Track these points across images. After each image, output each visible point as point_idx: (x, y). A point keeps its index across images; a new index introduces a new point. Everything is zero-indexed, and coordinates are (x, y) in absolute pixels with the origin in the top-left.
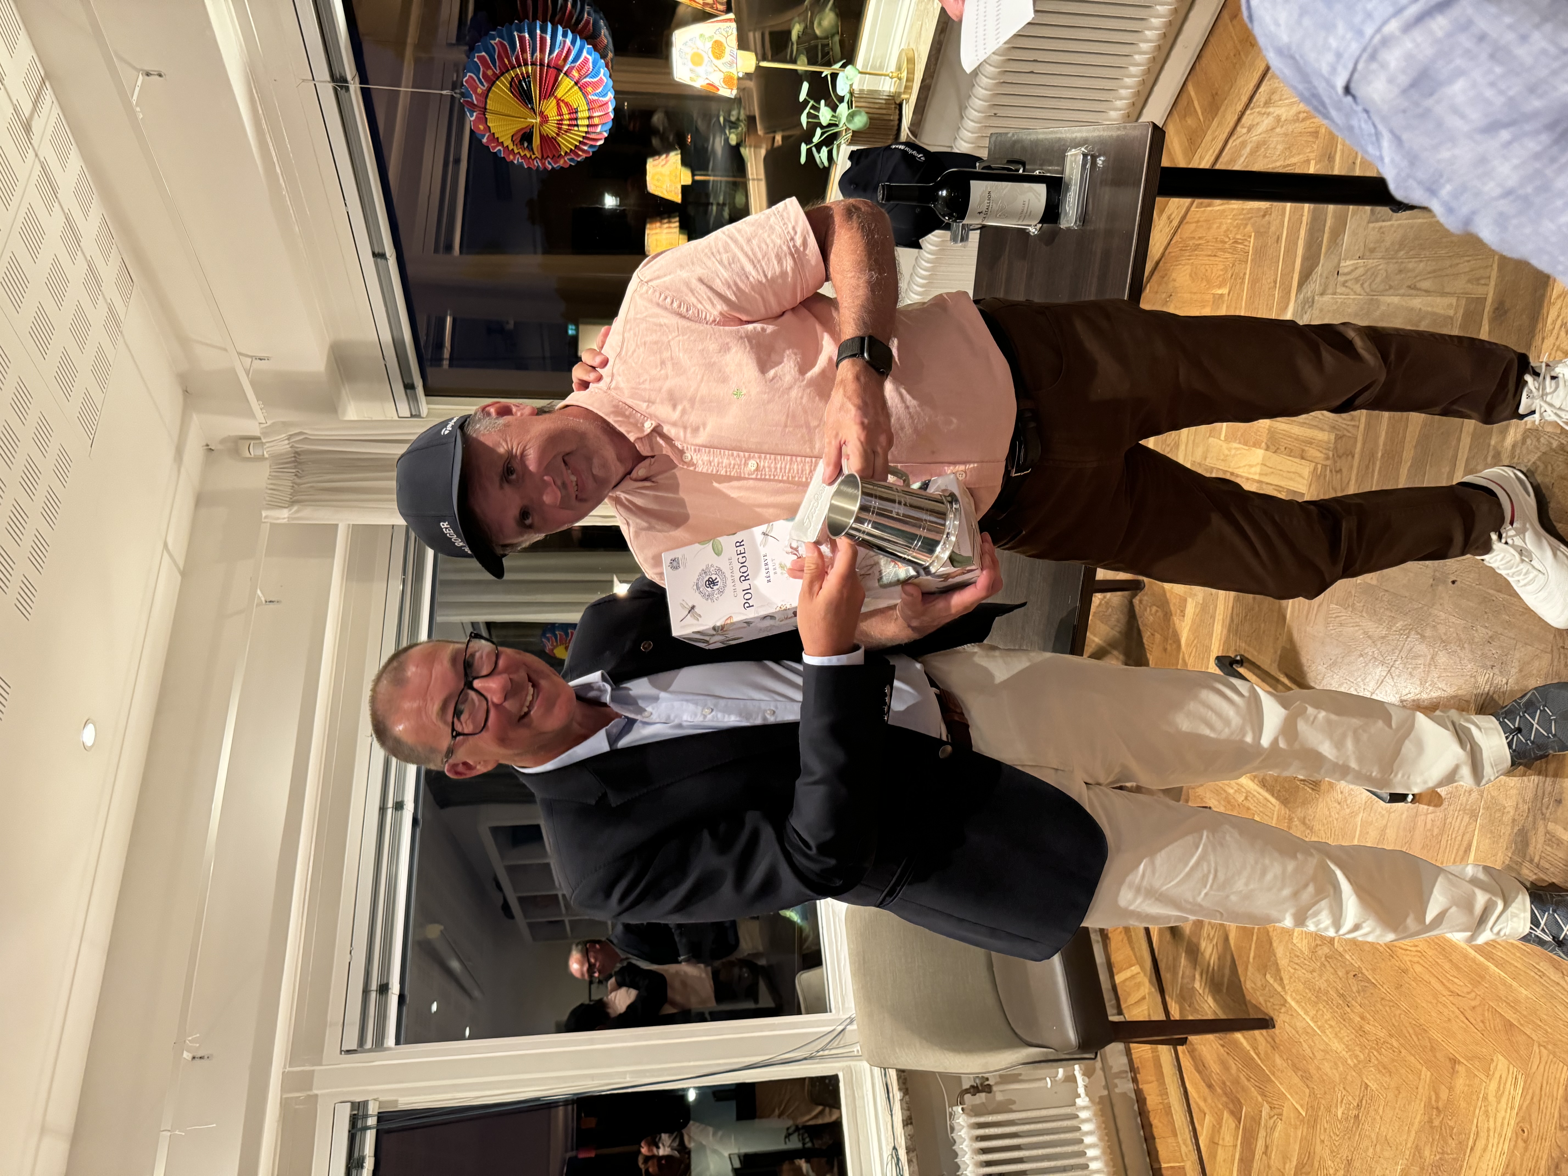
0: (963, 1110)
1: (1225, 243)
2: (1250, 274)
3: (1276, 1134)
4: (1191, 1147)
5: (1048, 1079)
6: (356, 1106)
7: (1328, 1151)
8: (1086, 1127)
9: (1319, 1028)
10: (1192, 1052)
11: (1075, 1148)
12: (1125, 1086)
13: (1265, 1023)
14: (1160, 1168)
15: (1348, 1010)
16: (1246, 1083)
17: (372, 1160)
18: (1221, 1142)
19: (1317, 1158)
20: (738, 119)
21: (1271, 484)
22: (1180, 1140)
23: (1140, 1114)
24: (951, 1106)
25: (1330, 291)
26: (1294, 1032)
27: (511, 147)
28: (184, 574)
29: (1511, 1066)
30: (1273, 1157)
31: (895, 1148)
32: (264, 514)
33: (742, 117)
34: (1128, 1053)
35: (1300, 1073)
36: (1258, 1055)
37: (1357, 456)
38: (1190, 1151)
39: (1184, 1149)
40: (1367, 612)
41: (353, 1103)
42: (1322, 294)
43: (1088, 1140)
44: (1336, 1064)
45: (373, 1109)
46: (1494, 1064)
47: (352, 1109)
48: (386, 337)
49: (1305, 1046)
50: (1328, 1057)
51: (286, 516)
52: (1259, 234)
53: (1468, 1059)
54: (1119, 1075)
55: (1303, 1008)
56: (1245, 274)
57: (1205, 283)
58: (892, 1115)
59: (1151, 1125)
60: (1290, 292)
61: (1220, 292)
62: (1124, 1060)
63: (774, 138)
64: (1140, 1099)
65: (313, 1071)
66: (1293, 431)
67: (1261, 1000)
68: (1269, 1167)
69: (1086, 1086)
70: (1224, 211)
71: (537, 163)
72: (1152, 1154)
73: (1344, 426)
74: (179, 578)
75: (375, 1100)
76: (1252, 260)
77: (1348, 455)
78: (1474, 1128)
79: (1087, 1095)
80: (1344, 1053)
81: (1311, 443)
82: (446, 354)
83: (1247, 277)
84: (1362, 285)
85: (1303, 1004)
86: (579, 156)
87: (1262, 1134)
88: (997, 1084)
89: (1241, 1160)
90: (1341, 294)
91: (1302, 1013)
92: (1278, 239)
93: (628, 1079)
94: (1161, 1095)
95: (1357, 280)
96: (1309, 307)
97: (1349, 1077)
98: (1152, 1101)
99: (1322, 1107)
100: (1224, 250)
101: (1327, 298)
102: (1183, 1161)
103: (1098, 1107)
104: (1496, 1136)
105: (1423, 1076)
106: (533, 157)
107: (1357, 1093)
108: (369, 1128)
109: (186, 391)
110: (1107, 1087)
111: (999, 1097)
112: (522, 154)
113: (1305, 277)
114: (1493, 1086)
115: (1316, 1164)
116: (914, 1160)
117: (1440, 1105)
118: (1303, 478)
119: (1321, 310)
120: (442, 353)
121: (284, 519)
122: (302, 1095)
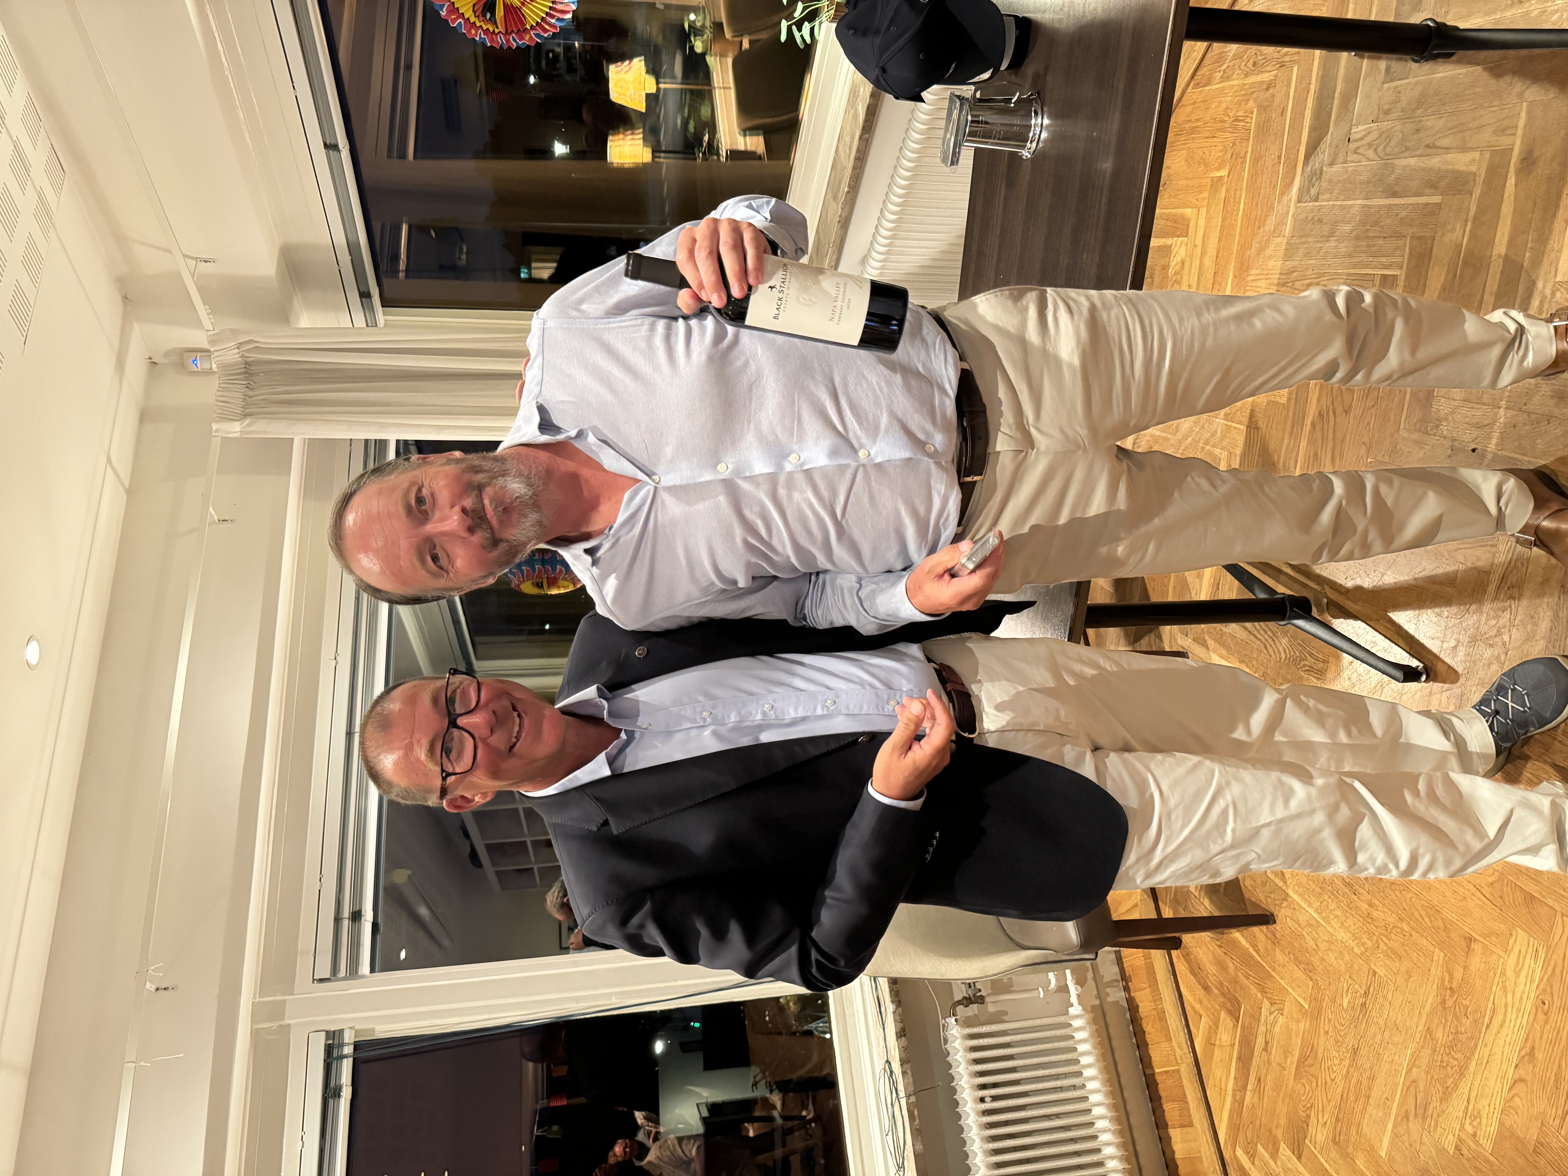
0: (956, 1020)
1: (1225, 122)
2: (1252, 152)
3: (1277, 1029)
4: (1186, 1049)
5: (1040, 989)
6: (330, 1035)
7: (1332, 1041)
8: (1079, 1036)
9: (1323, 919)
10: (1187, 956)
11: (1070, 1056)
12: (1117, 995)
13: (1266, 919)
14: (1154, 1074)
15: (1355, 898)
16: (1245, 981)
17: (350, 1089)
18: (1217, 1043)
19: (1321, 1050)
20: (703, 27)
22: (1174, 1043)
23: (1132, 1022)
24: (944, 1018)
25: (1341, 159)
26: (1296, 925)
27: (472, 19)
28: (129, 492)
29: (1532, 939)
30: (1273, 1052)
31: (888, 1061)
32: (215, 427)
33: (708, 24)
34: (1119, 960)
35: (1302, 967)
36: (1257, 952)
38: (1185, 1054)
39: (1178, 1052)
41: (327, 1032)
42: (1331, 164)
43: (1081, 1048)
44: (1341, 953)
45: (349, 1038)
46: (1514, 938)
47: (327, 1038)
48: (340, 239)
49: (1308, 938)
50: (1332, 947)
51: (238, 429)
52: (1262, 108)
53: (1485, 936)
54: (1112, 984)
55: (1306, 900)
56: (1246, 152)
57: (1202, 167)
58: (884, 1029)
59: (1144, 1032)
60: (1296, 164)
61: (1218, 174)
62: (1116, 969)
63: (741, 42)
64: (1132, 1007)
65: (285, 1000)
67: (1261, 896)
68: (1269, 1062)
69: (1078, 996)
70: (1223, 89)
72: (1145, 1061)
74: (125, 496)
75: (351, 1028)
76: (1254, 137)
78: (1490, 1005)
79: (1080, 1004)
80: (1351, 942)
82: (402, 266)
83: (1249, 155)
84: (1375, 150)
85: (1307, 897)
86: (546, 31)
87: (1262, 1029)
88: (989, 995)
89: (1239, 1058)
90: (1352, 162)
91: (1305, 906)
92: (1283, 112)
93: (614, 1001)
94: (1155, 1001)
95: (1370, 145)
96: (1317, 179)
97: (1356, 967)
98: (1145, 1007)
99: (1326, 998)
100: (1223, 130)
101: (1336, 168)
102: (1177, 1064)
103: (1091, 1015)
104: (1514, 1010)
105: (1435, 958)
107: (1364, 981)
108: (346, 1057)
109: (125, 298)
110: (1099, 996)
111: (991, 1008)
113: (1313, 148)
114: (1512, 960)
115: (1320, 1055)
116: (909, 1072)
117: (1454, 985)
119: (1330, 182)
120: (398, 265)
121: (236, 432)
122: (273, 1025)
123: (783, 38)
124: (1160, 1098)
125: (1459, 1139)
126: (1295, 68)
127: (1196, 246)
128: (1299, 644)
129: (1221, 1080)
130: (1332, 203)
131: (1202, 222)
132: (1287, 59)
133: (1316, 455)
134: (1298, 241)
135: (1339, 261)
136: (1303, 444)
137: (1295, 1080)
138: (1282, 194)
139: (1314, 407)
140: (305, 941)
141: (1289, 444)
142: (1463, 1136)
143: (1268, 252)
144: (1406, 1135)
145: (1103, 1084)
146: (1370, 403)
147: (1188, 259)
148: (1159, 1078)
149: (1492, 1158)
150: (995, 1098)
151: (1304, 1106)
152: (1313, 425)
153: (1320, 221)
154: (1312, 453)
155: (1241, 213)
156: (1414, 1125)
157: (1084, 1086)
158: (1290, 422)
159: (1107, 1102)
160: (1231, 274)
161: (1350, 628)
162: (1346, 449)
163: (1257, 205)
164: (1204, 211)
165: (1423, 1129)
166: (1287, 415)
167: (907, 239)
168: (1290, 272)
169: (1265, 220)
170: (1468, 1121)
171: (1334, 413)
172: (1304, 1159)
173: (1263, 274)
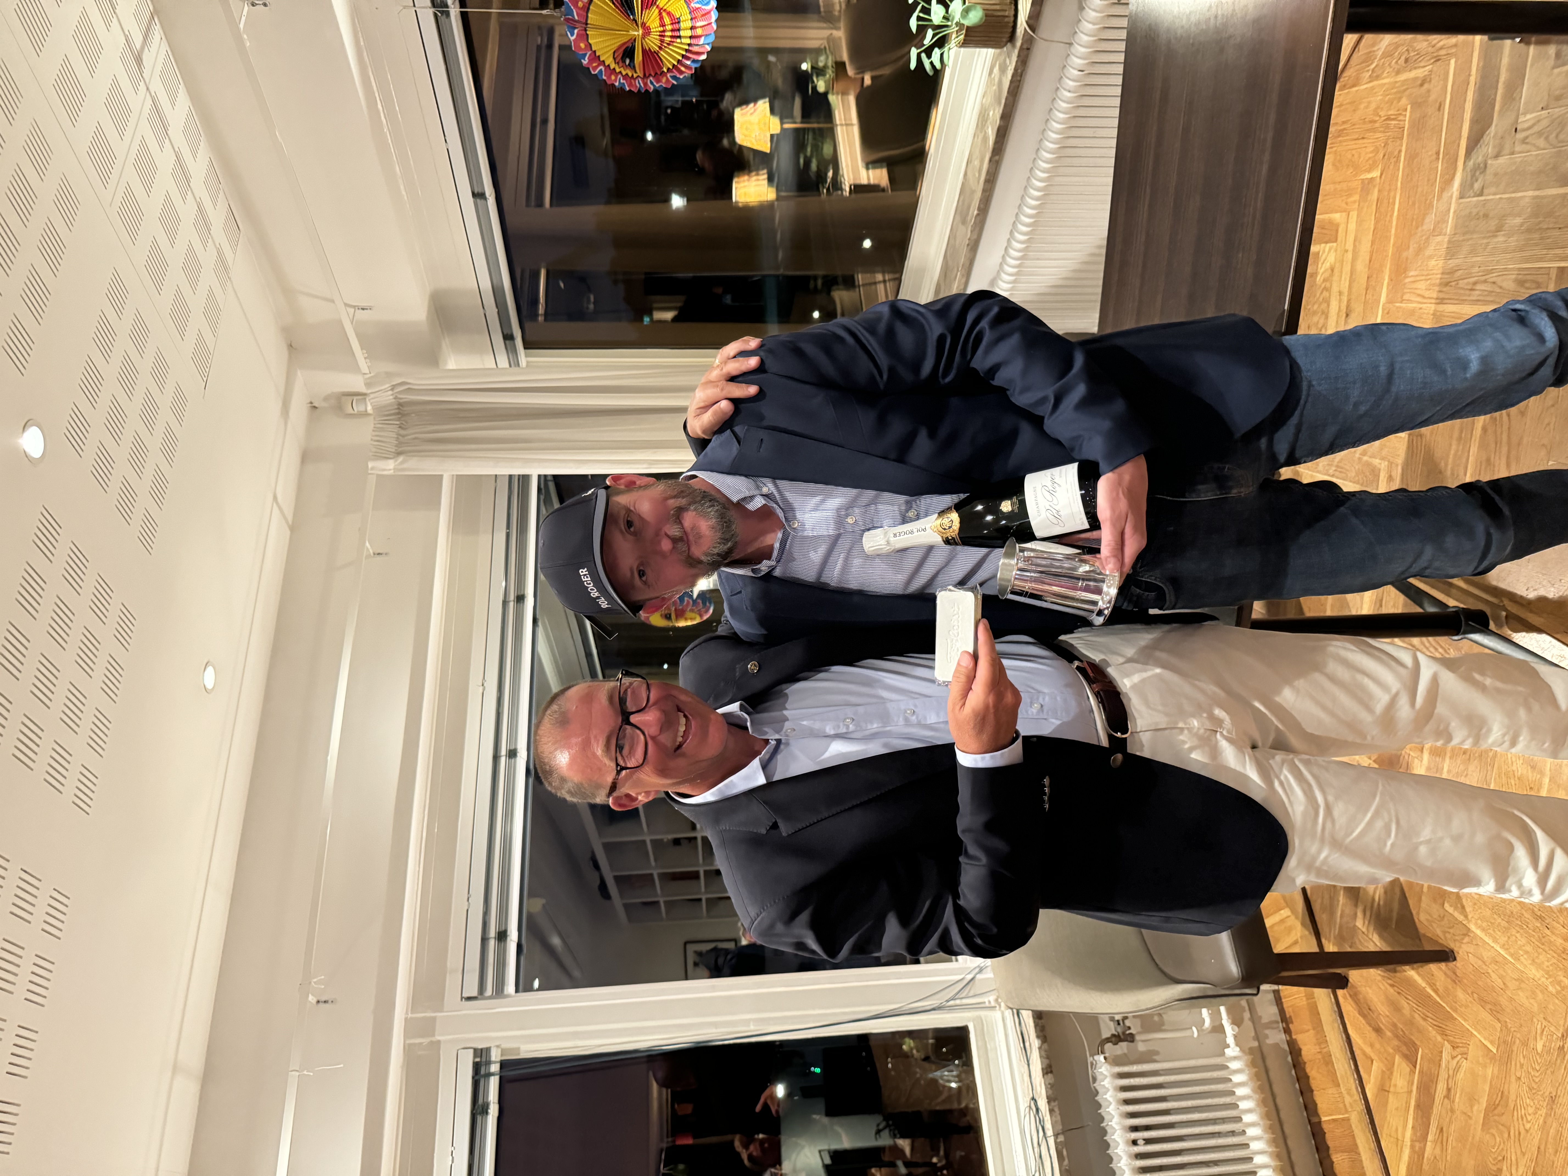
0: (1105, 1058)
1: (1375, 122)
2: (1407, 150)
3: (1461, 1075)
4: (1357, 1096)
5: (1194, 1029)
6: (478, 1052)
7: (1526, 1089)
8: (1237, 1078)
9: (1512, 955)
10: (1355, 997)
11: (1227, 1100)
12: (1276, 1037)
13: (1445, 956)
14: (1320, 1122)
15: (1548, 932)
16: (1422, 1022)
17: (497, 1106)
18: (1392, 1089)
19: (1512, 1097)
20: (825, 67)
22: (1343, 1090)
23: (1294, 1066)
24: (1092, 1055)
25: (1507, 150)
26: (1480, 963)
27: (613, 66)
28: (292, 528)
30: (1457, 1100)
31: (1033, 1099)
32: (370, 465)
33: (830, 63)
34: (1280, 1000)
35: (1488, 1006)
36: (1436, 991)
38: (1355, 1101)
39: (1348, 1100)
41: (475, 1050)
42: (1497, 156)
43: (1240, 1092)
44: (1534, 993)
45: (496, 1056)
47: (475, 1056)
48: (486, 284)
49: (1494, 976)
50: (1523, 985)
51: (392, 467)
52: (1416, 105)
54: (1270, 1025)
55: (1491, 936)
56: (1400, 151)
57: (1351, 170)
58: (1029, 1065)
59: (1308, 1077)
60: (1456, 160)
61: (1369, 176)
62: (1274, 1010)
63: (864, 79)
64: (1294, 1050)
65: (435, 1017)
67: (1439, 932)
68: (1452, 1111)
69: (1235, 1037)
70: (1373, 88)
71: (639, 84)
72: (1310, 1108)
74: (288, 532)
75: (497, 1047)
76: (1409, 135)
79: (1237, 1045)
80: (1543, 979)
82: (541, 310)
83: (1403, 154)
84: (1547, 138)
85: (1491, 931)
86: (681, 72)
87: (1443, 1075)
88: (1139, 1033)
89: (1418, 1106)
90: (1521, 152)
91: (1490, 942)
92: (1440, 108)
93: (752, 1027)
94: (1319, 1044)
95: (1540, 134)
96: (1480, 173)
97: (1551, 1007)
98: (1309, 1050)
99: (1518, 1041)
100: (1374, 130)
101: (1501, 160)
102: (1347, 1112)
103: (1250, 1057)
106: (635, 76)
107: (1561, 1023)
108: (493, 1074)
109: (290, 346)
110: (1257, 1038)
111: (1141, 1047)
112: (624, 73)
113: (1474, 142)
115: (1511, 1105)
116: (1056, 1109)
119: (1496, 175)
120: (537, 309)
121: (390, 470)
122: (425, 1041)
123: (913, 65)
124: (1328, 1148)
126: (1453, 61)
127: (1347, 251)
129: (1397, 1130)
130: (1498, 196)
131: (1352, 226)
132: (1443, 52)
133: (1488, 460)
134: (1461, 238)
135: (1508, 256)
136: (1474, 449)
137: (1483, 1130)
138: (1442, 190)
140: (453, 960)
141: (1457, 451)
143: (1428, 253)
145: (1265, 1131)
147: (1337, 265)
148: (1325, 1127)
150: (1148, 1141)
151: (1495, 1159)
153: (1486, 216)
154: (1484, 459)
155: (1396, 213)
157: (1244, 1132)
159: (1270, 1150)
160: (1387, 278)
161: (1535, 642)
162: (1523, 453)
163: (1414, 204)
164: (1354, 215)
167: (1038, 259)
168: (1452, 272)
169: (1423, 219)
173: (1423, 275)
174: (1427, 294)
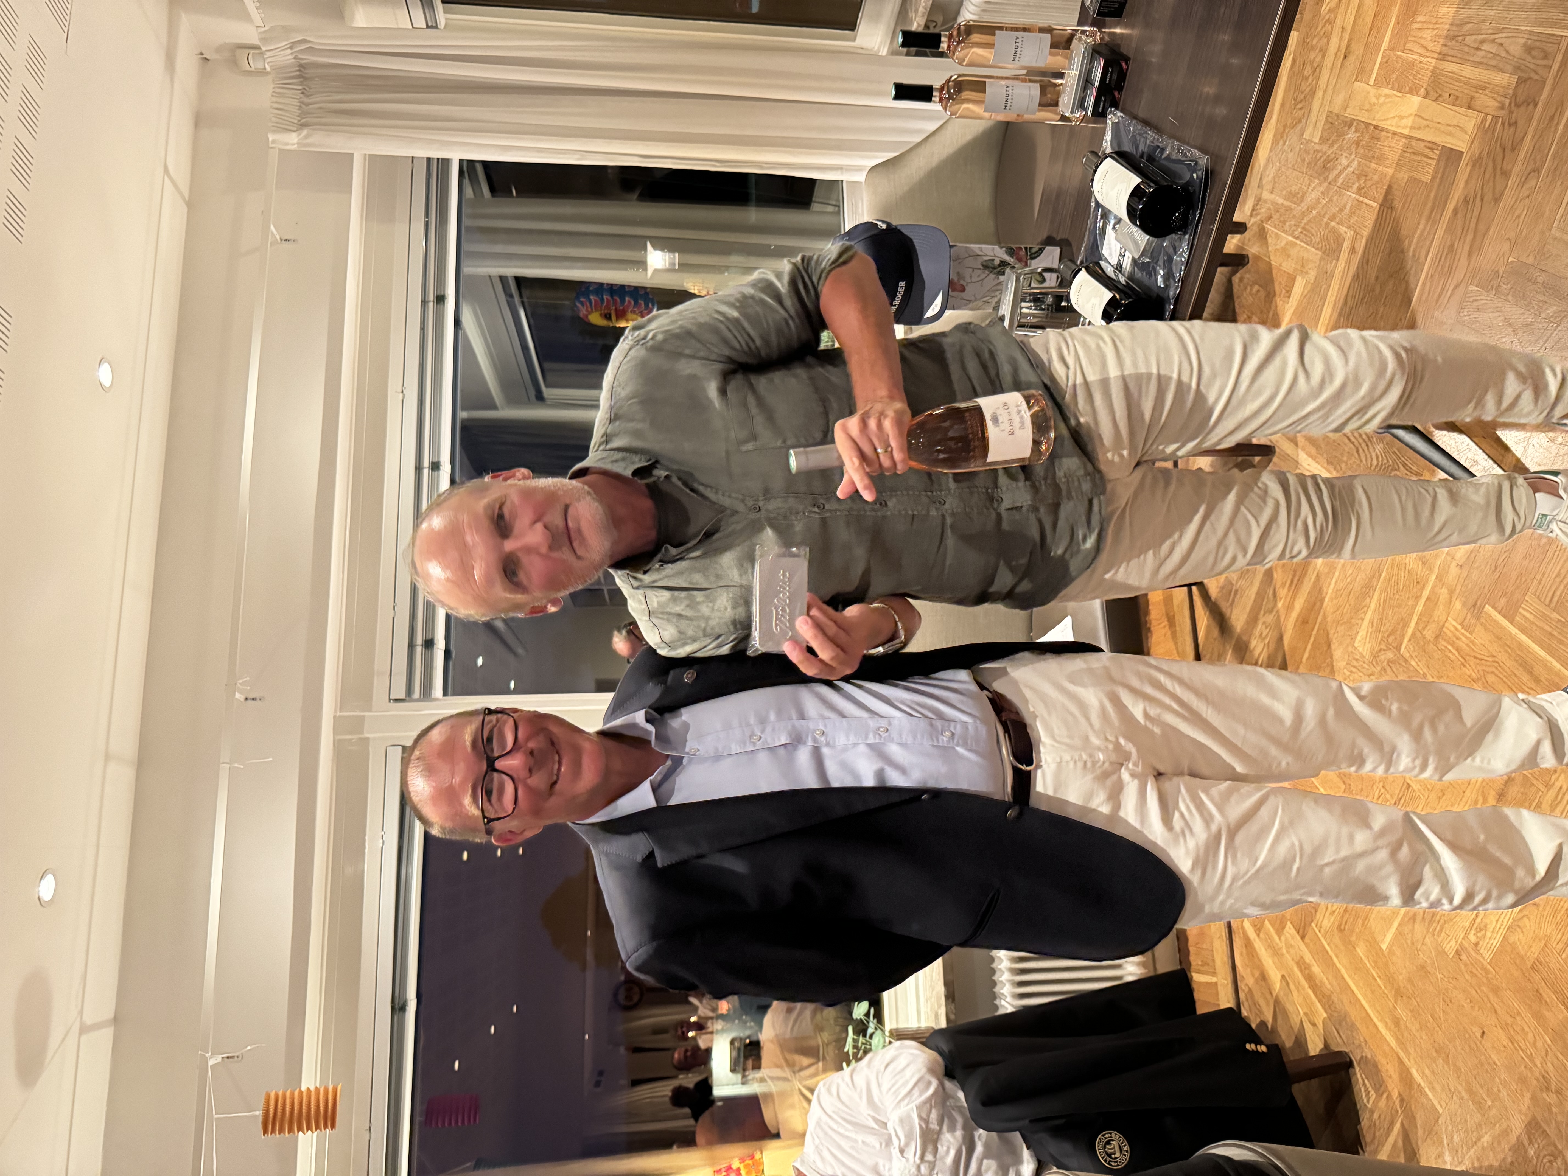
21: (1423, 140)
28: (189, 205)
32: (271, 137)
37: (1540, 104)
40: (1513, 296)
51: (295, 141)
65: (364, 716)
66: (1463, 74)
73: (1532, 66)
74: (186, 210)
77: (1529, 104)
81: (1484, 88)
118: (1466, 133)
121: (293, 145)
122: (354, 737)
125: (1461, 945)
128: (1394, 453)
133: (1452, 246)
135: (1523, 15)
136: (1440, 232)
139: (1460, 191)
140: (381, 662)
141: (1423, 230)
142: (1465, 944)
144: (1410, 935)
146: (1525, 192)
149: (1489, 967)
152: (1455, 212)
154: (1447, 245)
156: (1419, 928)
158: (1430, 204)
160: (1394, 19)
161: (1452, 442)
162: (1487, 244)
165: (1428, 931)
166: (1428, 196)
168: (1461, 24)
170: (1473, 932)
171: (1482, 200)
172: (1307, 939)
173: (1430, 23)
174: (1430, 46)
